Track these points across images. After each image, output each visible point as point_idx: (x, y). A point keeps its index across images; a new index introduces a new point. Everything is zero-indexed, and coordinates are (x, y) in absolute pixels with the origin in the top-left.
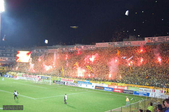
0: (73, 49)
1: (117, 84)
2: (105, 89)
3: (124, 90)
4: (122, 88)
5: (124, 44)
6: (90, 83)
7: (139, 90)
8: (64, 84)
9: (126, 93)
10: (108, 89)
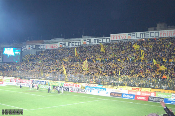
0: (79, 43)
1: (140, 89)
2: (124, 96)
3: (151, 97)
4: (147, 94)
5: (149, 34)
6: (104, 89)
7: (171, 96)
8: (68, 91)
9: (152, 101)
10: (127, 96)
